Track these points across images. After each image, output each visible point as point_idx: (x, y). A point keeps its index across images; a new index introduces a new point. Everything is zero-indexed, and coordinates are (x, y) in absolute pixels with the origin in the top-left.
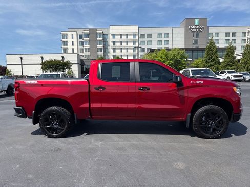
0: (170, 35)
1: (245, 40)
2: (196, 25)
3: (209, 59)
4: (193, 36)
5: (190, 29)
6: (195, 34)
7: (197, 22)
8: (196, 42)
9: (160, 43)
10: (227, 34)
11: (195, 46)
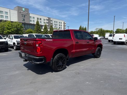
0: (9, 13)
1: (45, 22)
2: (24, 11)
3: (38, 30)
4: (22, 16)
5: (20, 12)
6: (23, 15)
7: (24, 9)
8: (24, 20)
9: (2, 17)
10: (38, 18)
11: (23, 22)
